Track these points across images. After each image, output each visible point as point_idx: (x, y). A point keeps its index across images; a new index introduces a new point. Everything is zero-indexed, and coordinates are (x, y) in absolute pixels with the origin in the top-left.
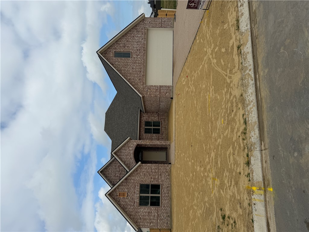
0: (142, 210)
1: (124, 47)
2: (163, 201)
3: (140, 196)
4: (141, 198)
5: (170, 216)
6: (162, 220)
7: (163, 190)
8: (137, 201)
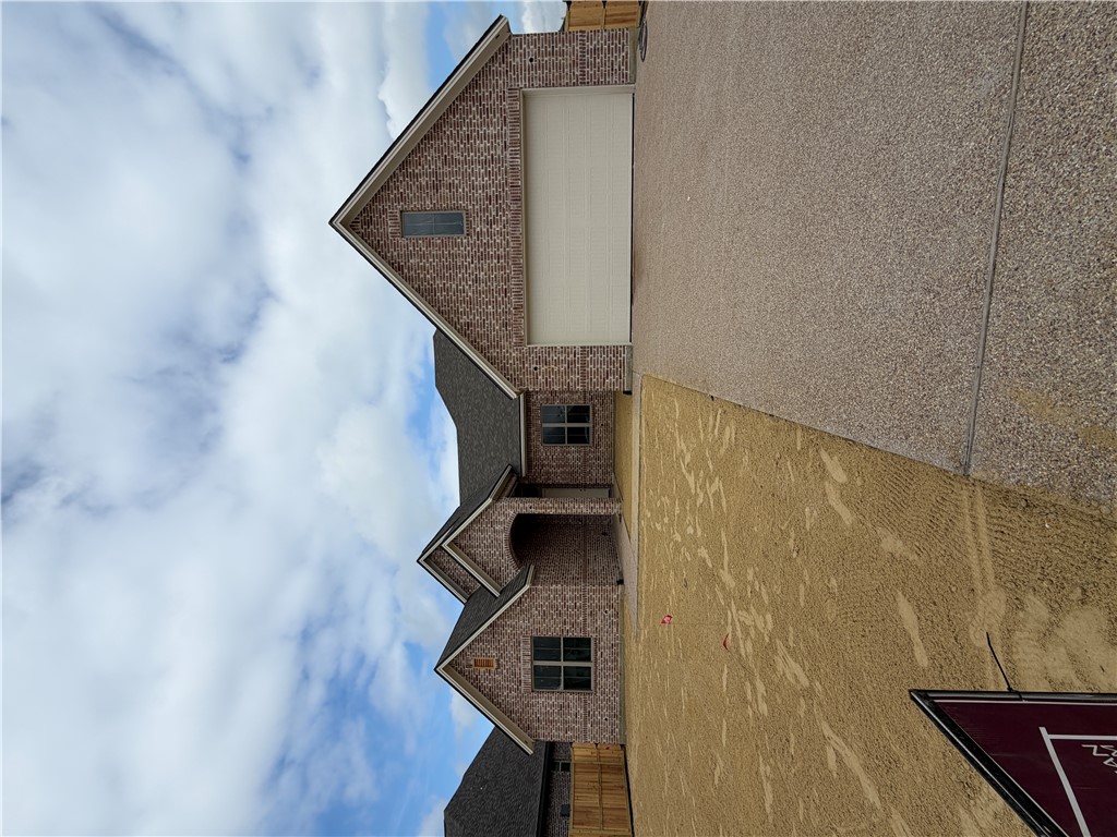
0: (541, 701)
1: (436, 188)
2: (602, 680)
3: (535, 666)
4: (536, 671)
5: (622, 715)
6: (597, 723)
7: (599, 653)
8: (527, 678)
